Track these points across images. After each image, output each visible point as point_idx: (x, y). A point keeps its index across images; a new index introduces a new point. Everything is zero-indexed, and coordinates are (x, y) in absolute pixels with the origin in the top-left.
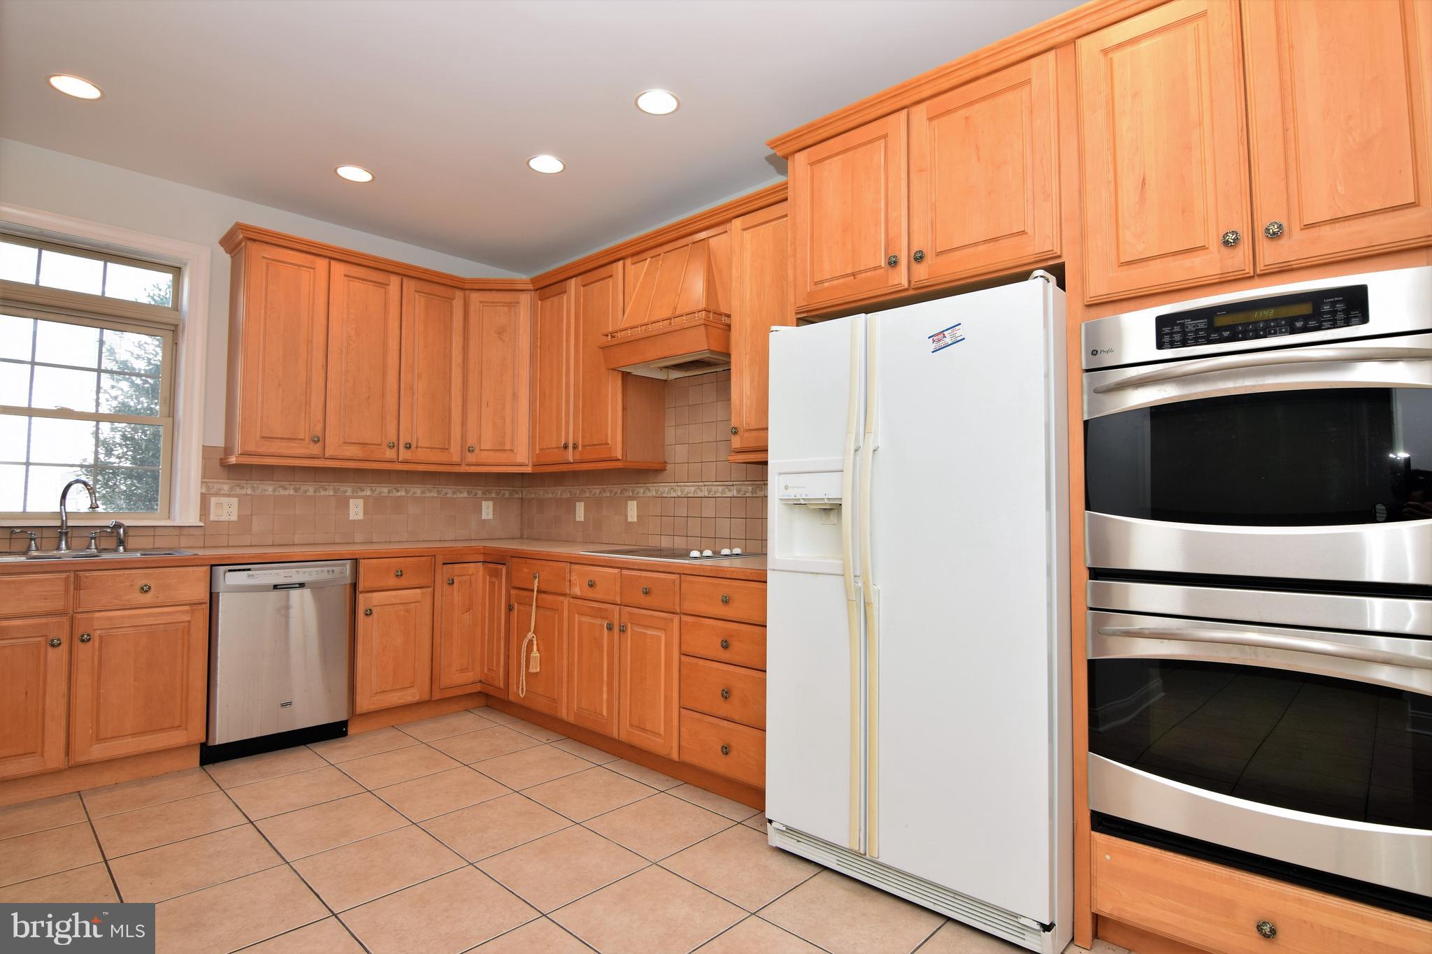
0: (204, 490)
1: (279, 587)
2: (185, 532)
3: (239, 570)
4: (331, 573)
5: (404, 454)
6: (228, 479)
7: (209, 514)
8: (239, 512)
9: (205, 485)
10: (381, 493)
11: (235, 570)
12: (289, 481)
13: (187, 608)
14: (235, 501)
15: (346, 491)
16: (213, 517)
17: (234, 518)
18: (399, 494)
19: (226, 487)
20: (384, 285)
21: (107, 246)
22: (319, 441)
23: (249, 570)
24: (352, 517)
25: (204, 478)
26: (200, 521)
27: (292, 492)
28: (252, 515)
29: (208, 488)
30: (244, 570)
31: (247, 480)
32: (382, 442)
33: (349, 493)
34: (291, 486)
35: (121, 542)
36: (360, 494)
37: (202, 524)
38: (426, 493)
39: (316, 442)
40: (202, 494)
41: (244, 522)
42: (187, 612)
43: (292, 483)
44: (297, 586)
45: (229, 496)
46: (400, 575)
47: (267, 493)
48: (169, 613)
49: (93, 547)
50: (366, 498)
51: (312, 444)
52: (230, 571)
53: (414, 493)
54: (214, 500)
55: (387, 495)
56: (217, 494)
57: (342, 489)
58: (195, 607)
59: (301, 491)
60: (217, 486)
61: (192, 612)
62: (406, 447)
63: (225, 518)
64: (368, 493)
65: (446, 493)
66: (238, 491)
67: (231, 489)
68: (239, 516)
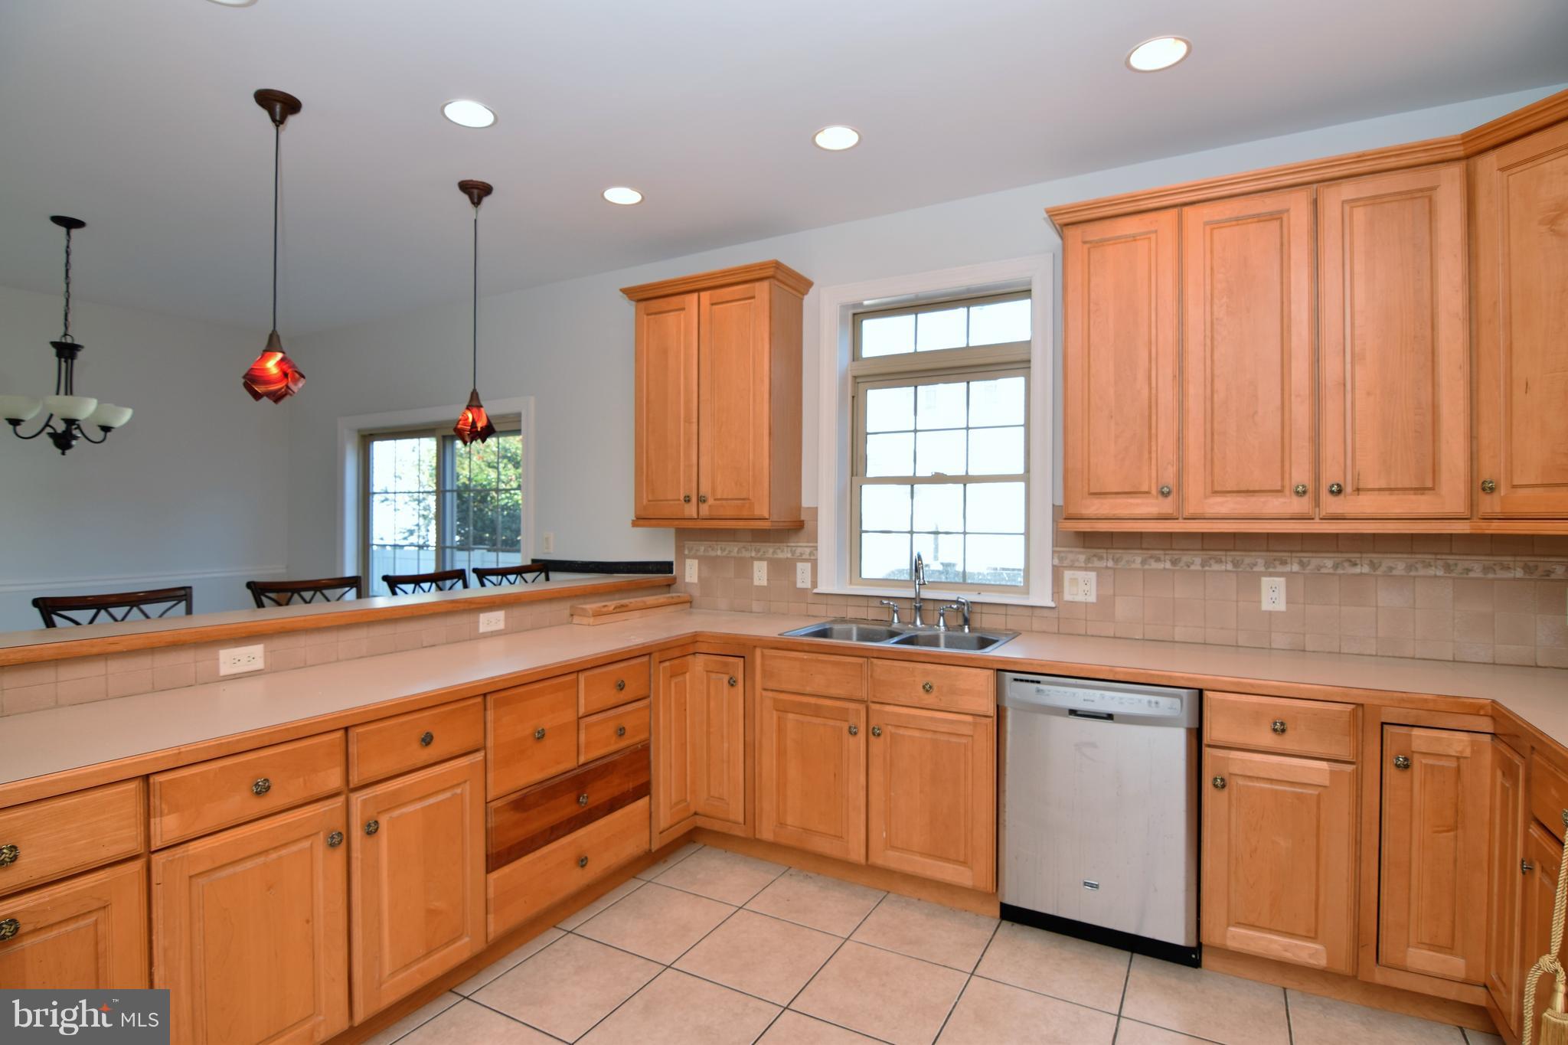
0: (1056, 562)
1: (1079, 713)
2: (1037, 612)
3: (1027, 681)
4: (1153, 705)
5: (1332, 505)
6: (1084, 547)
7: (1063, 592)
8: (1097, 590)
9: (1056, 555)
10: (1319, 568)
11: (1022, 680)
12: (1163, 549)
13: (969, 719)
14: (1093, 575)
15: (1255, 565)
16: (1067, 597)
17: (1092, 598)
18: (1357, 570)
19: (1082, 558)
20: (1277, 216)
21: (969, 290)
22: (1169, 493)
23: (1038, 682)
24: (1266, 605)
25: (1057, 546)
26: (1053, 600)
27: (1168, 565)
28: (1114, 595)
29: (1061, 559)
30: (1032, 681)
31: (1107, 549)
32: (1283, 486)
33: (1260, 568)
34: (1167, 557)
35: (966, 621)
36: (1280, 569)
37: (1052, 604)
38: (1417, 569)
39: (1165, 495)
40: (1054, 566)
41: (1105, 604)
42: (969, 723)
43: (1167, 552)
44: (1105, 716)
45: (1086, 569)
46: (1280, 730)
47: (1133, 566)
48: (952, 722)
49: (942, 623)
50: (1289, 576)
51: (1161, 498)
52: (1016, 680)
53: (1391, 569)
54: (1068, 575)
55: (1331, 571)
56: (1072, 567)
57: (1247, 560)
58: (979, 719)
59: (1182, 564)
60: (1071, 556)
61: (975, 725)
62: (1332, 492)
63: (1080, 598)
64: (1296, 568)
65: (1468, 570)
66: (1097, 563)
67: (1088, 560)
68: (1098, 596)
